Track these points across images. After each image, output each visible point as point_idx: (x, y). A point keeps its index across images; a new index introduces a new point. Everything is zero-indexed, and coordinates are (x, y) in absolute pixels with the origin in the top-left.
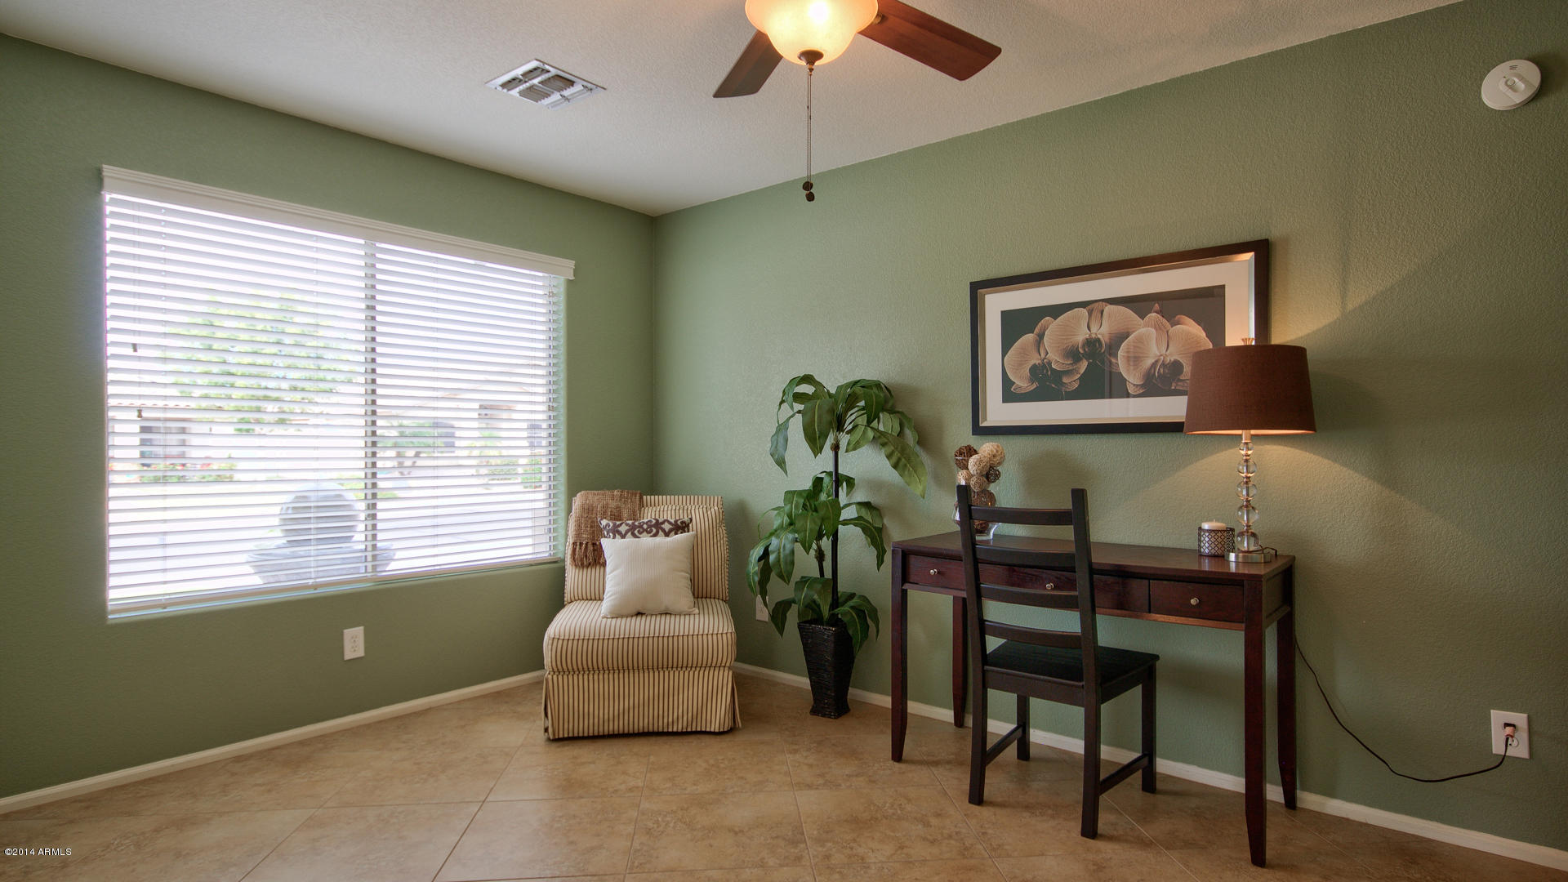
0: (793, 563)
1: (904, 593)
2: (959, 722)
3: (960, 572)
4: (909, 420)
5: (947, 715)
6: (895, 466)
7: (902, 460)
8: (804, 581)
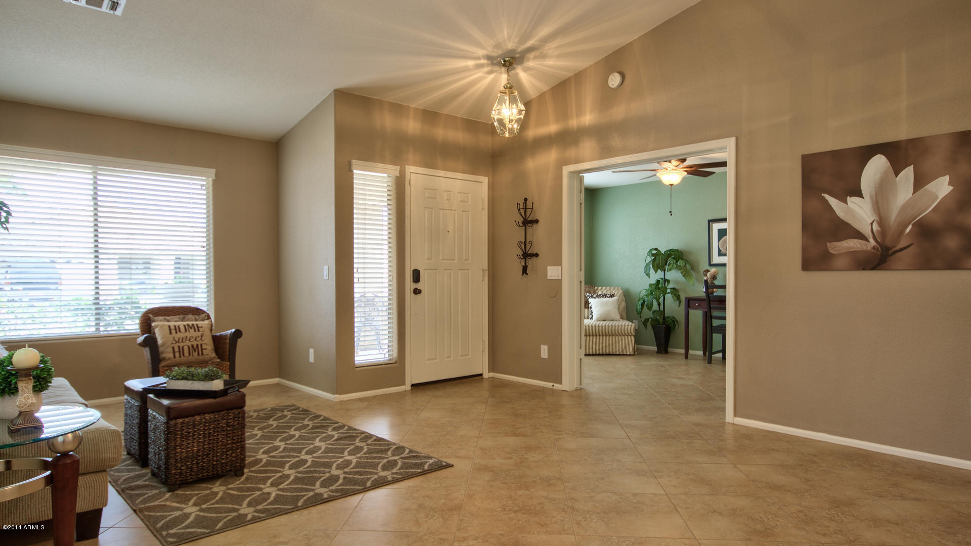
0: (653, 304)
1: (688, 311)
2: (704, 354)
3: (705, 304)
4: (687, 261)
5: (701, 353)
6: (684, 276)
7: (686, 274)
8: (655, 311)
